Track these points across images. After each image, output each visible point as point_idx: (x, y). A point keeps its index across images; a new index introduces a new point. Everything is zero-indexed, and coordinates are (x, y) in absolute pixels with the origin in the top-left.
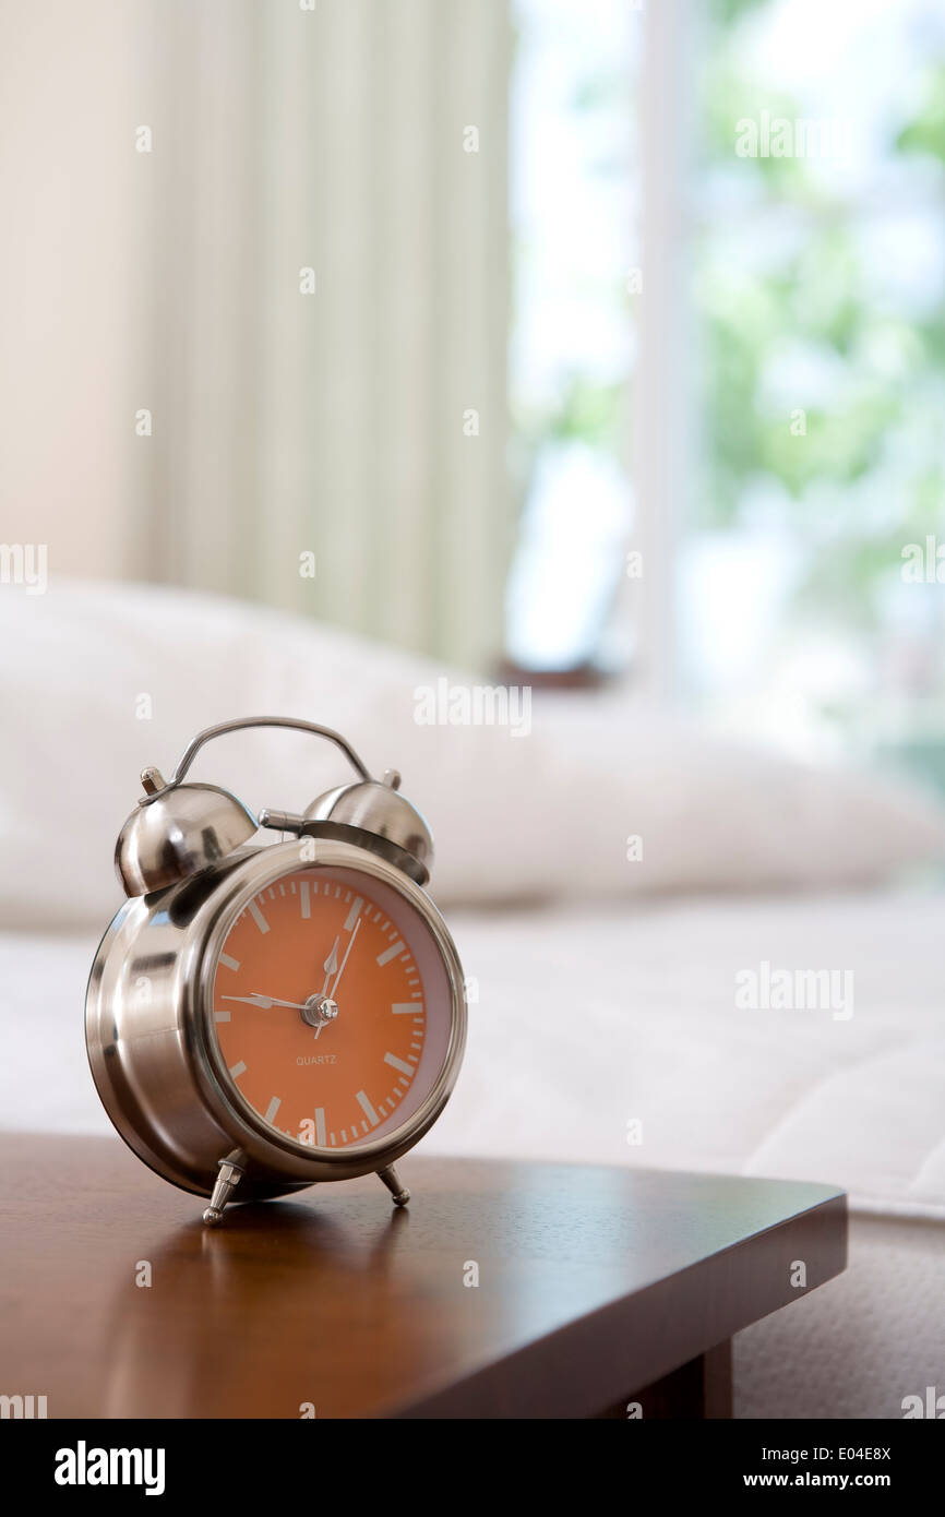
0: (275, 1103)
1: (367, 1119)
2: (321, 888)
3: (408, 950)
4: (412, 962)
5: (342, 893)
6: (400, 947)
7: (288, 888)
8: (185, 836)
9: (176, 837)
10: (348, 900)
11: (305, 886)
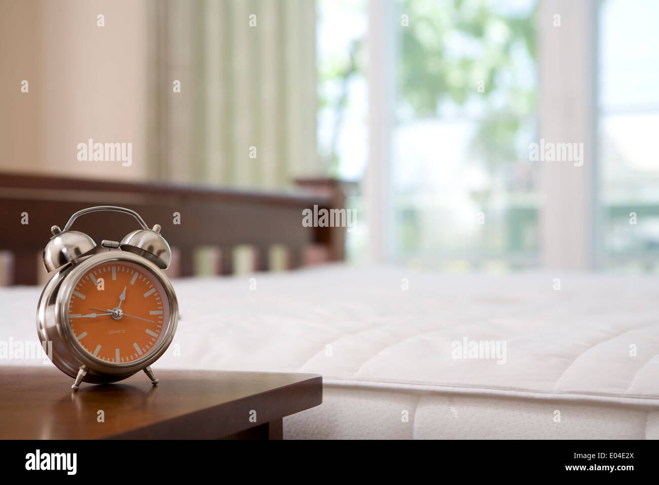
0: (99, 347)
1: (137, 353)
2: (121, 269)
3: (157, 291)
4: (159, 296)
5: (129, 271)
6: (154, 290)
7: (107, 269)
8: (67, 250)
9: (64, 251)
10: (132, 273)
11: (114, 269)
